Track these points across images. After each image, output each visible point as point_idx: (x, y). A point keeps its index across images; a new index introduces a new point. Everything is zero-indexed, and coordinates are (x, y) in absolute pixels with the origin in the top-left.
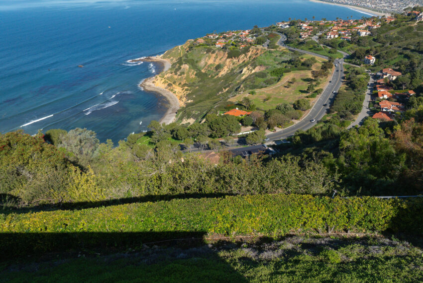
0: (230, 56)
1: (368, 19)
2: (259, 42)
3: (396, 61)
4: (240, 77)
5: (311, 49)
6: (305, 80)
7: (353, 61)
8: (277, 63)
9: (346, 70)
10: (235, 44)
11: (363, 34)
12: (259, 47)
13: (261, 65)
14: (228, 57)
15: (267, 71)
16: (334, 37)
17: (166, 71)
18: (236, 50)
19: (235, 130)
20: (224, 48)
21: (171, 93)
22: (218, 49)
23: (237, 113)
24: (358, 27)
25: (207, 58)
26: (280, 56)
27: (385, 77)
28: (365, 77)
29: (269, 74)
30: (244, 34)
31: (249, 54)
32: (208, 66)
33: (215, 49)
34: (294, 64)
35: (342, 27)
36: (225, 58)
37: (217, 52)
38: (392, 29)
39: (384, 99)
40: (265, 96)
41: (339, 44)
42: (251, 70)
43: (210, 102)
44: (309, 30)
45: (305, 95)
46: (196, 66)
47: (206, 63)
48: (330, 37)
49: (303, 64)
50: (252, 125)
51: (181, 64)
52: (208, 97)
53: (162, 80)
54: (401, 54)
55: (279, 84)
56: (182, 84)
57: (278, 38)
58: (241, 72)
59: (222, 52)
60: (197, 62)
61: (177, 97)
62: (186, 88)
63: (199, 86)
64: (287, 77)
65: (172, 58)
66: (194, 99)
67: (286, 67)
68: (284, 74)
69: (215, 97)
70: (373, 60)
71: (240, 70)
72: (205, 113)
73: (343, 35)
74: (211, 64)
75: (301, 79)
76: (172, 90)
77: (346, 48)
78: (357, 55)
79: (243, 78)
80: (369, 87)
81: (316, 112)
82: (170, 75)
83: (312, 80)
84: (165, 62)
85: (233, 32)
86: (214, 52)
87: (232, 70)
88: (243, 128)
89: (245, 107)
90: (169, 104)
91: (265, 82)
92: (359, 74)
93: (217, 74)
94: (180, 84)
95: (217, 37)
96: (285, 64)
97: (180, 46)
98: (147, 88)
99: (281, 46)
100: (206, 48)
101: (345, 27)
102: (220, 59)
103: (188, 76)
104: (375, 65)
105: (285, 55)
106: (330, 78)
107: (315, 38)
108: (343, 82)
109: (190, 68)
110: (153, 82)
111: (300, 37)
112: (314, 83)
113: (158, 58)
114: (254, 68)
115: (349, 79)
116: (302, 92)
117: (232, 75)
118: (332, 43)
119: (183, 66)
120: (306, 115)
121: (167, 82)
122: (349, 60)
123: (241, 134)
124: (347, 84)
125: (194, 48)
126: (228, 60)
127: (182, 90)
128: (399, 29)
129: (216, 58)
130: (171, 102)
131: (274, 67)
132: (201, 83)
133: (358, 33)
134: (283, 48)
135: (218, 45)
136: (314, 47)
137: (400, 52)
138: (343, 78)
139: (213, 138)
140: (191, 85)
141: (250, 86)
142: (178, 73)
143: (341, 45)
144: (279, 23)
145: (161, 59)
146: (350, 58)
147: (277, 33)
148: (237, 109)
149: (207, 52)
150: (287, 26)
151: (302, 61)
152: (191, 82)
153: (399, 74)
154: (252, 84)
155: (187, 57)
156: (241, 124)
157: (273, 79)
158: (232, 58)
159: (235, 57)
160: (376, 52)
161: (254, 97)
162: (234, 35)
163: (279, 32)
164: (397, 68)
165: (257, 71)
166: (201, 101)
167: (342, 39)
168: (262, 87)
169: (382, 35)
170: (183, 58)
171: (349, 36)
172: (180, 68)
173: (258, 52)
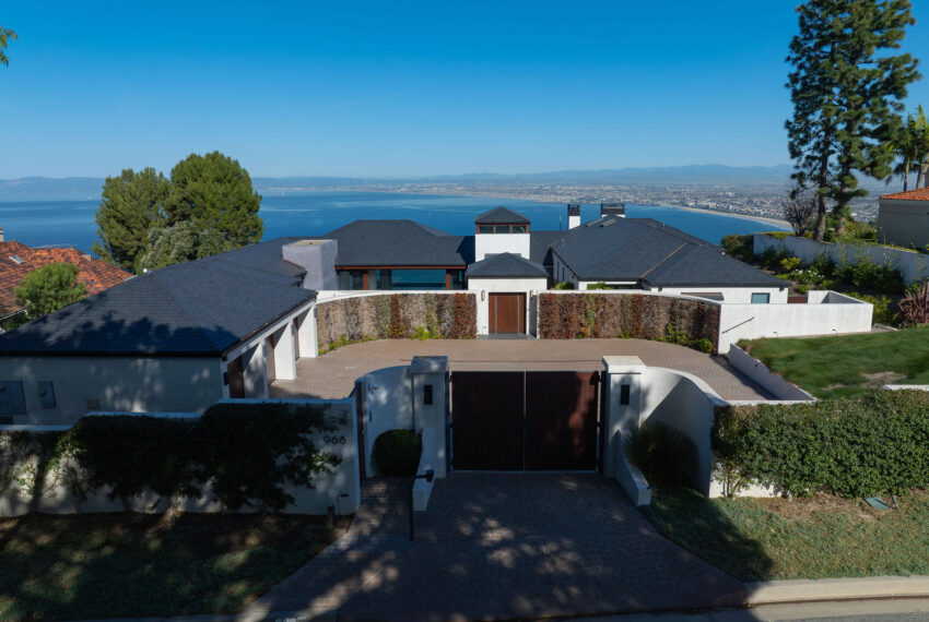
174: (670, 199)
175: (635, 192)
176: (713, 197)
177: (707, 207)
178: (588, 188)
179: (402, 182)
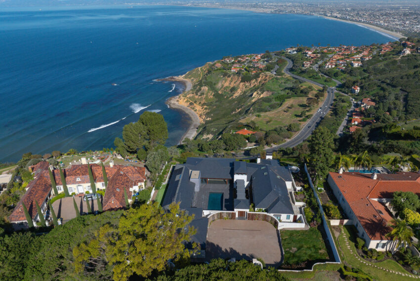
0: (243, 80)
2: (268, 69)
3: (374, 92)
4: (251, 100)
5: (310, 77)
6: (301, 106)
7: (343, 90)
8: (282, 89)
9: (335, 98)
10: (248, 69)
11: (356, 65)
12: (268, 73)
13: (268, 91)
14: (241, 82)
15: (273, 96)
16: (331, 67)
17: (189, 91)
18: (248, 75)
19: (242, 145)
20: (238, 73)
21: (193, 111)
22: (233, 74)
23: (246, 132)
24: (355, 56)
25: (224, 81)
26: (285, 83)
27: (362, 106)
28: (348, 105)
29: (274, 100)
30: (256, 58)
31: (259, 79)
32: (225, 88)
33: (231, 73)
34: (295, 91)
35: (342, 55)
36: (238, 82)
37: (232, 76)
38: (380, 61)
39: (354, 125)
40: (268, 119)
41: (334, 74)
42: (260, 95)
43: (225, 121)
44: (313, 58)
45: (299, 119)
46: (214, 88)
47: (223, 86)
48: (328, 67)
49: (302, 92)
50: (255, 142)
51: (201, 86)
52: (224, 116)
53: (185, 99)
54: (379, 86)
55: (281, 109)
56: (202, 103)
57: (285, 64)
58: (252, 95)
59: (236, 76)
60: (215, 84)
61: (198, 114)
62: (205, 107)
63: (216, 105)
64: (288, 103)
65: (192, 78)
66: (212, 117)
67: (288, 94)
68: (286, 100)
69: (229, 116)
70: (358, 90)
71: (251, 94)
72: (221, 130)
73: (339, 65)
74: (227, 87)
75: (298, 105)
76: (193, 109)
77: (340, 77)
78: (346, 85)
79: (253, 101)
80: (348, 114)
81: (304, 133)
82: (192, 95)
83: (307, 106)
84: (187, 82)
85: (247, 56)
86: (229, 76)
87: (245, 92)
88: (249, 144)
89: (252, 128)
90: (191, 120)
91: (270, 106)
92: (345, 102)
93: (232, 96)
94: (200, 103)
95: (233, 61)
96: (287, 91)
97: (200, 68)
98: (173, 106)
99: (286, 74)
100: (223, 72)
101: (345, 55)
102: (235, 83)
103: (207, 96)
104: (358, 95)
105: (289, 82)
106: (321, 104)
107: (315, 68)
108: (330, 108)
109: (208, 90)
110: (177, 101)
111: (303, 65)
112: (307, 109)
113: (181, 78)
114: (262, 93)
115: (335, 106)
116: (297, 116)
117: (244, 97)
118: (329, 73)
119: (203, 88)
120: (295, 135)
121: (189, 101)
122: (340, 89)
123: (247, 148)
124: (333, 111)
125: (213, 72)
126: (242, 84)
127: (202, 108)
128: (385, 62)
129: (231, 81)
130: (193, 119)
131: (279, 93)
132: (218, 103)
133: (352, 65)
134: (288, 75)
135: (233, 70)
136: (314, 76)
137: (378, 84)
138: (331, 105)
139: (227, 150)
140: (209, 104)
141: (258, 109)
142: (199, 94)
143: (336, 75)
144: (289, 49)
145: (183, 79)
146: (341, 87)
147: (285, 59)
148: (246, 129)
149: (224, 76)
150: (295, 52)
151: (302, 88)
152: (210, 102)
153: (373, 104)
154: (260, 107)
155: (207, 80)
156: (247, 141)
157: (276, 104)
158: (244, 82)
159: (247, 82)
160: (361, 83)
161: (260, 119)
162: (247, 60)
163: (287, 57)
164: (373, 98)
165: (264, 96)
166: (218, 119)
167: (337, 69)
168: (266, 111)
169: (371, 67)
170: (203, 81)
171: (344, 66)
172: (200, 90)
173: (267, 78)
176: (340, 11)
177: (336, 17)
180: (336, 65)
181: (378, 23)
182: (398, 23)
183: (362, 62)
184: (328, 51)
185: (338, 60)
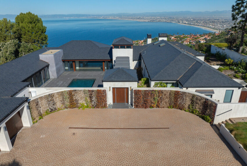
1: (206, 34)
11: (202, 42)
16: (187, 43)
24: (200, 38)
30: (141, 42)
35: (192, 38)
38: (216, 39)
44: (175, 40)
48: (185, 44)
73: (192, 42)
101: (194, 38)
133: (199, 42)
162: (135, 43)
167: (191, 45)
171: (195, 43)
174: (175, 21)
175: (166, 19)
177: (185, 23)
178: (153, 17)
179: (101, 15)
180: (190, 43)
181: (209, 26)
182: (219, 26)
183: (205, 40)
184: (184, 36)
185: (191, 40)
